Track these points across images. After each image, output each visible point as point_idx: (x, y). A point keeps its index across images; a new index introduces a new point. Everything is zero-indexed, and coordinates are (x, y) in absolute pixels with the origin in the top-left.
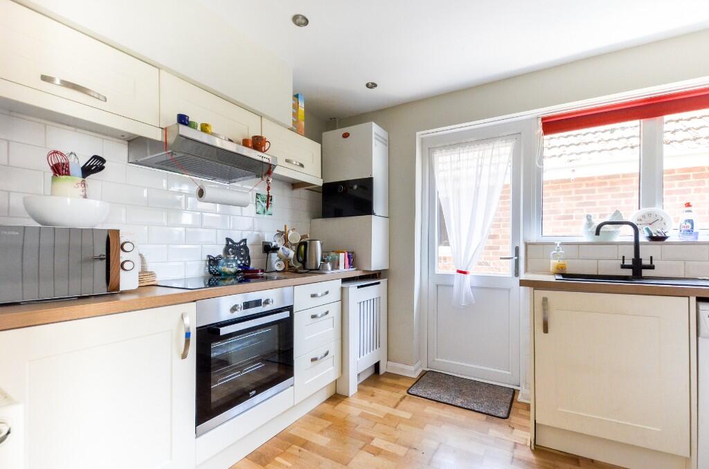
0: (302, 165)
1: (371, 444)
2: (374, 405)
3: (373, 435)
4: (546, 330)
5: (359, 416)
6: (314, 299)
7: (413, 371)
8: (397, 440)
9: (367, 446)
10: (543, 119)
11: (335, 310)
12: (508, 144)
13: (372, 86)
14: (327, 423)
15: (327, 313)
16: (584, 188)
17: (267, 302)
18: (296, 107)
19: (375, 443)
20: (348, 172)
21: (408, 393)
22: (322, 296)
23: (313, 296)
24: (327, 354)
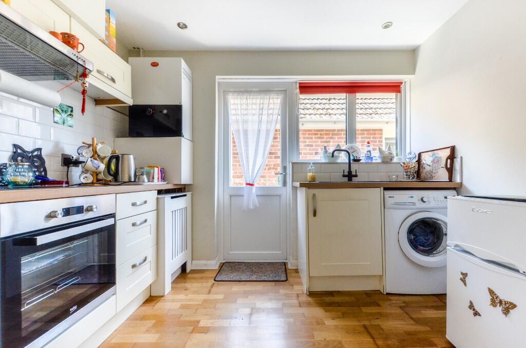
0: (113, 80)
1: (199, 326)
2: (190, 296)
3: (198, 319)
4: (315, 215)
5: (179, 308)
6: (133, 207)
7: (214, 265)
8: (220, 316)
9: (196, 328)
10: (300, 83)
11: (152, 218)
12: (279, 97)
13: (183, 26)
14: (150, 323)
15: (146, 221)
16: (307, 136)
17: (90, 209)
18: (108, 21)
19: (202, 324)
20: (156, 98)
21: (215, 280)
22: (141, 205)
23: (134, 204)
24: (145, 260)
